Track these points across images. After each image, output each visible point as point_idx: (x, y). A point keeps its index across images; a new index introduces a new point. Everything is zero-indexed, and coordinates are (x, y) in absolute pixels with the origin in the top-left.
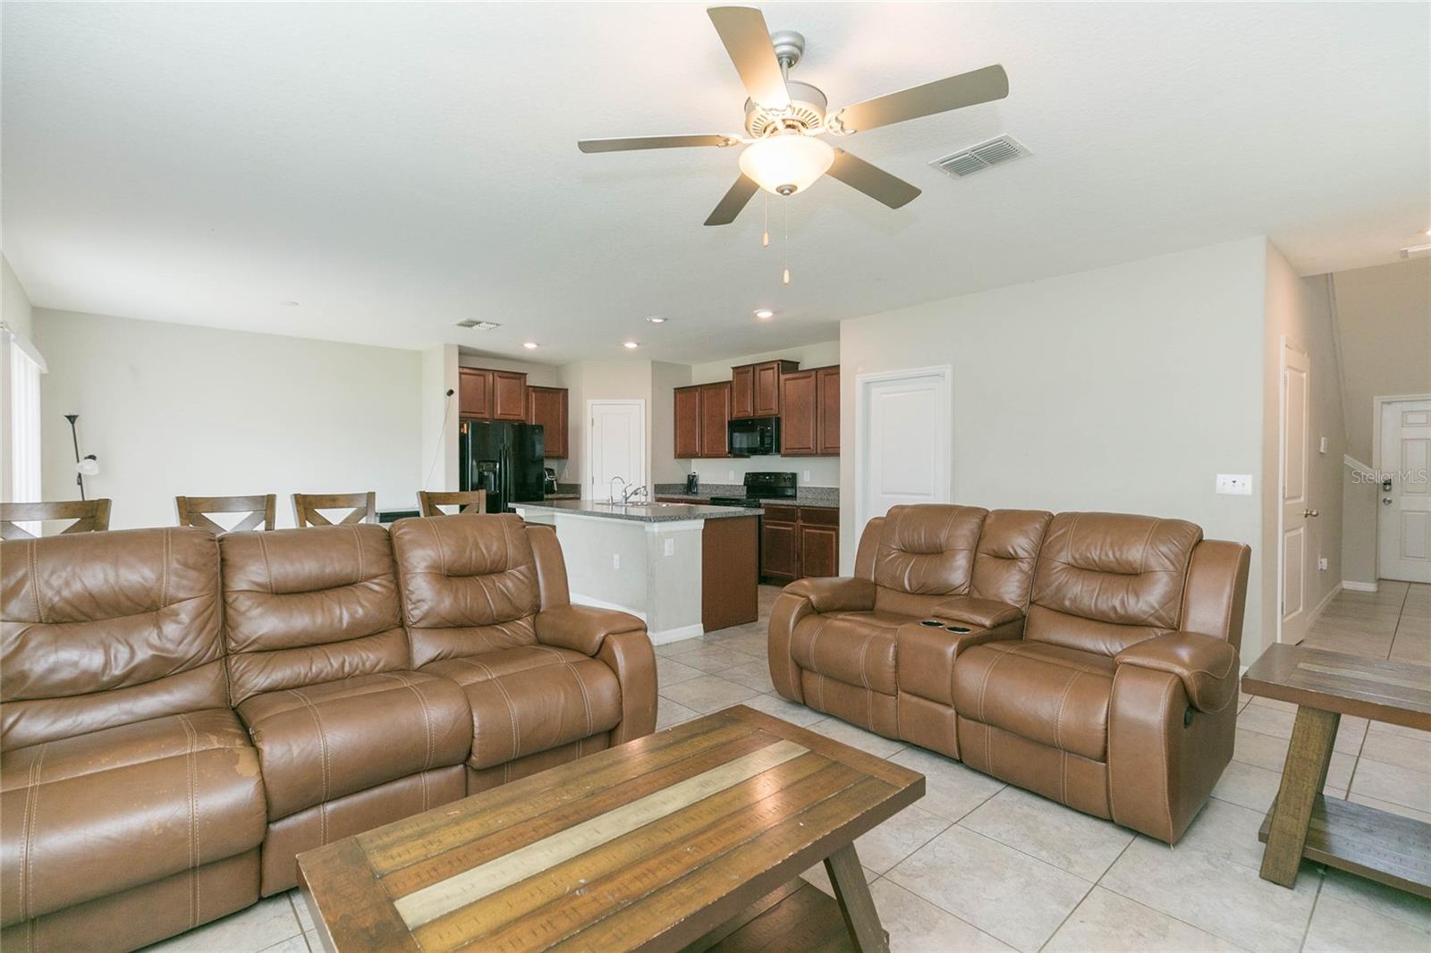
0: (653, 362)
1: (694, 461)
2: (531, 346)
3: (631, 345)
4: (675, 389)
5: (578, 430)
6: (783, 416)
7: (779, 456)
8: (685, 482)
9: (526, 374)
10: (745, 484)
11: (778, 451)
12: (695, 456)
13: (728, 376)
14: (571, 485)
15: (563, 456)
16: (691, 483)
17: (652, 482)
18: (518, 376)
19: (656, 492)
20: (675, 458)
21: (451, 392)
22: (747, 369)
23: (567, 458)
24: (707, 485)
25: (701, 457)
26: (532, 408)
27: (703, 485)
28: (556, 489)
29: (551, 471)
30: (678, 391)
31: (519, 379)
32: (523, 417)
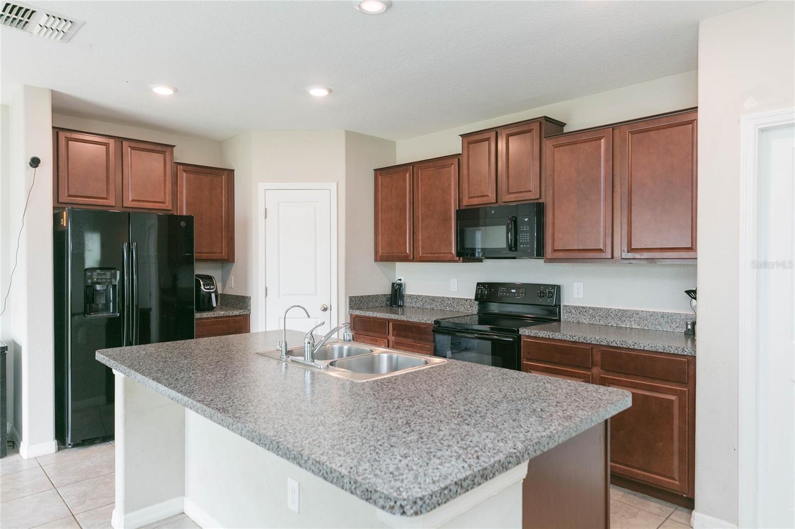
0: (347, 132)
1: (399, 265)
2: (163, 91)
3: (319, 92)
4: (375, 170)
5: (246, 223)
6: (547, 200)
7: (541, 262)
8: (388, 291)
9: (174, 146)
10: (476, 299)
11: (540, 253)
12: (405, 259)
13: (455, 147)
14: (237, 297)
15: (226, 258)
16: (396, 295)
17: (346, 294)
18: (159, 148)
19: (351, 308)
20: (376, 260)
21: (35, 162)
22: (486, 136)
23: (233, 261)
24: (418, 297)
25: (413, 260)
26: (182, 193)
27: (410, 296)
28: (214, 305)
29: (209, 279)
30: (379, 172)
31: (163, 153)
32: (168, 205)
